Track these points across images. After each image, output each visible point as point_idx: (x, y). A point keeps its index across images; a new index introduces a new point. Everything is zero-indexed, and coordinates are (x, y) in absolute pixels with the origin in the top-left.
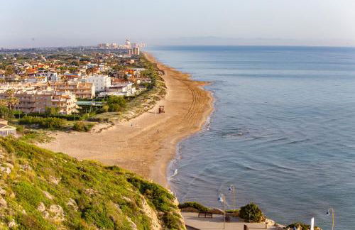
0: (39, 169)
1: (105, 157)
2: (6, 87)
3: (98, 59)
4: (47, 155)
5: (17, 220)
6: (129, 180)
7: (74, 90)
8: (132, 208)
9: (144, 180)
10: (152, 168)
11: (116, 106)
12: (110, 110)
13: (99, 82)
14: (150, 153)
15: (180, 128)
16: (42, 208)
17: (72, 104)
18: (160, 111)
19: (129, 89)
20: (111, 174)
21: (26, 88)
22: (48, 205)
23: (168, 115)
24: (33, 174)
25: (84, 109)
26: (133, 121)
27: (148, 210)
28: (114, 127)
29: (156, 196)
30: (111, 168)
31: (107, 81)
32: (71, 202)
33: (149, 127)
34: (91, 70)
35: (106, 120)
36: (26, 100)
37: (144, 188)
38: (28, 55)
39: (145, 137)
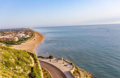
0: (9, 52)
1: (23, 49)
2: (3, 37)
3: (22, 31)
4: (11, 49)
5: (5, 62)
6: (28, 53)
7: (17, 37)
8: (28, 58)
9: (31, 52)
10: (33, 50)
11: (26, 39)
12: (25, 40)
13: (22, 35)
14: (33, 48)
15: (38, 43)
16: (10, 59)
17: (17, 39)
18: (34, 40)
19: (28, 36)
20: (24, 52)
21: (7, 37)
22: (11, 59)
23: (36, 41)
24: (8, 53)
25: (19, 40)
26: (29, 42)
27: (31, 58)
28: (26, 43)
29: (33, 55)
30: (24, 51)
31: (24, 35)
32: (16, 58)
33: (32, 43)
34: (20, 33)
35: (24, 42)
36: (7, 39)
37: (30, 54)
38: (8, 30)
39: (32, 45)
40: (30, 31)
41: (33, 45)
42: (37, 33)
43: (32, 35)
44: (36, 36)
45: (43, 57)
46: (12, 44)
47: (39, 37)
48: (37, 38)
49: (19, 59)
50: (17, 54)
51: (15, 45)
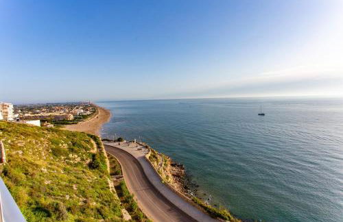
0: (59, 135)
1: (80, 130)
2: (49, 114)
3: (79, 106)
4: (63, 131)
5: (52, 149)
6: (87, 135)
7: (72, 113)
8: (88, 142)
9: (92, 134)
10: (95, 132)
11: (85, 117)
12: (83, 118)
13: (80, 111)
14: (95, 128)
15: (103, 121)
16: (60, 145)
17: (72, 117)
19: (88, 113)
21: (57, 114)
22: (62, 144)
23: (99, 118)
24: (57, 136)
25: (75, 118)
26: (89, 120)
27: (93, 142)
28: (85, 122)
29: (95, 138)
30: (82, 133)
31: (82, 111)
32: (70, 142)
33: (94, 122)
34: (77, 108)
35: (82, 121)
36: (56, 117)
37: (91, 136)
38: (57, 105)
39: (93, 124)
40: (91, 105)
41: (96, 124)
42: (101, 108)
43: (94, 112)
44: (99, 113)
45: (110, 139)
46: (63, 124)
47: (104, 114)
48: (101, 116)
49: (74, 144)
50: (72, 137)
51: (68, 126)
